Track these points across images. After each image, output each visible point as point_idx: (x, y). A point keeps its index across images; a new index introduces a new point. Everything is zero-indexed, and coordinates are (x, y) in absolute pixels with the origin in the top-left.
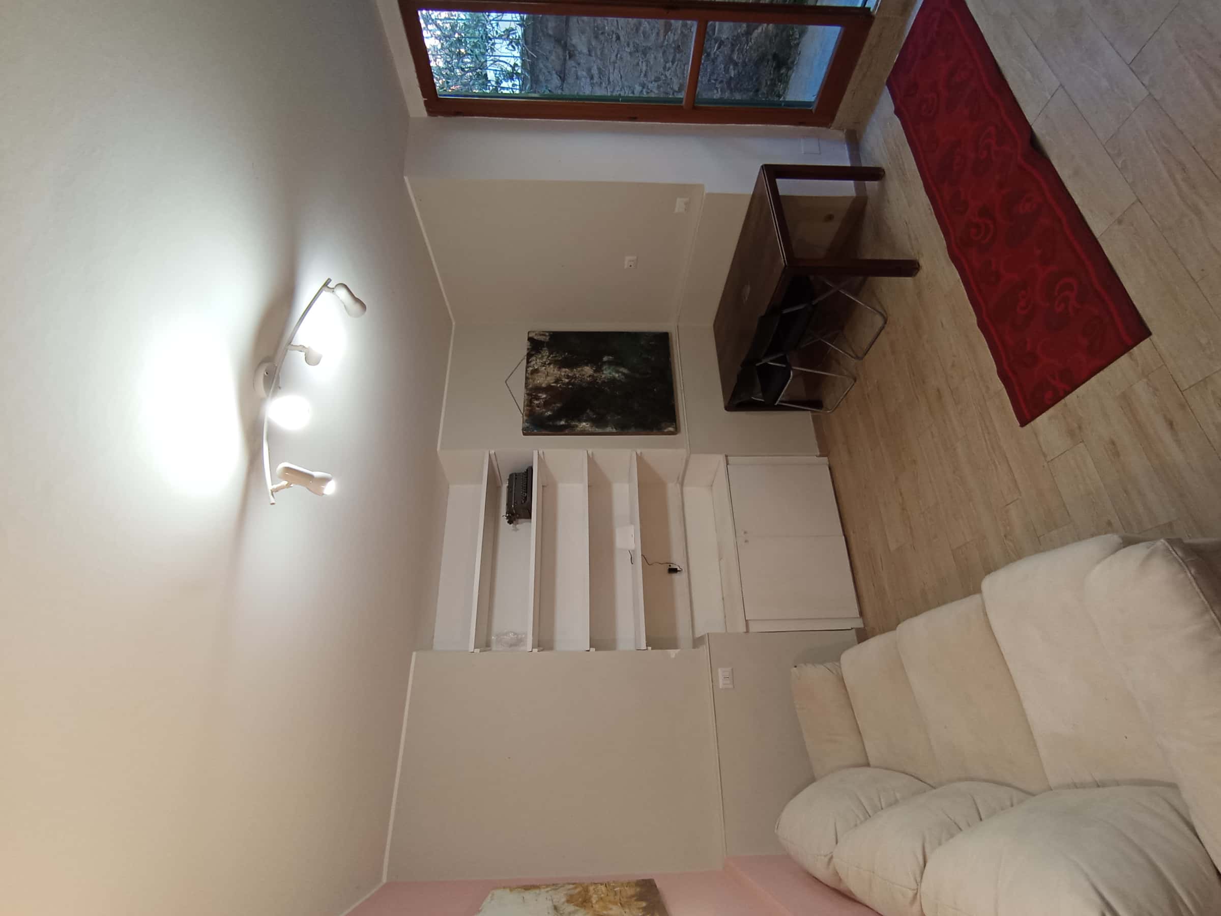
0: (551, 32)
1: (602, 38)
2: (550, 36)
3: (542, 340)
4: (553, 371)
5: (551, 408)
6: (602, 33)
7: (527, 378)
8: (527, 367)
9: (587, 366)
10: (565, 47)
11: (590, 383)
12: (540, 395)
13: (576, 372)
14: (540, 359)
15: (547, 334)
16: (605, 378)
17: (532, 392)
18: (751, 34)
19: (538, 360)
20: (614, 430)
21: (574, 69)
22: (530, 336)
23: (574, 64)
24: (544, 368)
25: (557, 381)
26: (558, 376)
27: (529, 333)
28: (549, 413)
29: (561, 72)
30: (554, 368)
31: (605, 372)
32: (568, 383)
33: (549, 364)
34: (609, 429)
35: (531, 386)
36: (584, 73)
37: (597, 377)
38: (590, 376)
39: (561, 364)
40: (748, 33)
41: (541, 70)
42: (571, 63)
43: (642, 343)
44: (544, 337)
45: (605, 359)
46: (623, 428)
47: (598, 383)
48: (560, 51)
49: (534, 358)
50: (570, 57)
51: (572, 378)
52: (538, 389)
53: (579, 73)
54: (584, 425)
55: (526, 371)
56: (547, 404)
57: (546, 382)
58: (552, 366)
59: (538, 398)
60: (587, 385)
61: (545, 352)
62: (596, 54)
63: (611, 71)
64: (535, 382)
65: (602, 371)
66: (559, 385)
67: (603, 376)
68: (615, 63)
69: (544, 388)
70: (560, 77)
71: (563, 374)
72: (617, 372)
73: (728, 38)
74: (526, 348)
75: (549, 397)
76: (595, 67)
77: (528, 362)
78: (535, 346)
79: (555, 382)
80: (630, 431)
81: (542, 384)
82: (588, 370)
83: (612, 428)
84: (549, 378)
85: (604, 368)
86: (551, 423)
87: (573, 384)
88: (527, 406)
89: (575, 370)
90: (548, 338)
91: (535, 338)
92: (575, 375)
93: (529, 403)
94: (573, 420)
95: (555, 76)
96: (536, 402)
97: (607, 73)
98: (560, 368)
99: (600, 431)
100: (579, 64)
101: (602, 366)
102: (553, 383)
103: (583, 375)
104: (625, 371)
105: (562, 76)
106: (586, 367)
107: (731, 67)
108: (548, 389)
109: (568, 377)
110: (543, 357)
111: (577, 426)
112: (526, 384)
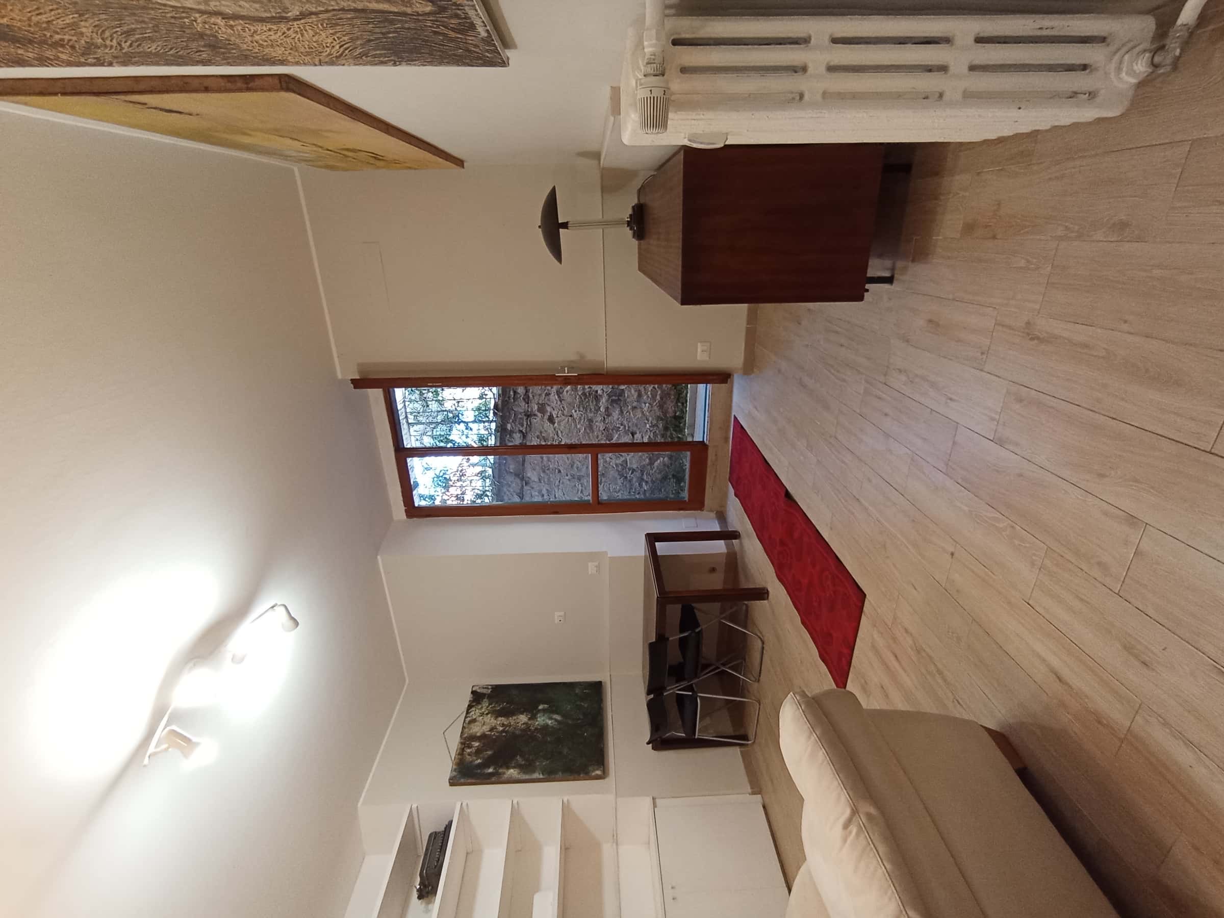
0: (511, 471)
1: (548, 472)
2: (512, 473)
3: (484, 692)
4: (490, 721)
5: (481, 756)
6: (548, 469)
7: (464, 728)
8: (466, 717)
9: (522, 714)
10: (522, 479)
11: (522, 730)
12: (473, 743)
13: (512, 720)
14: (478, 709)
15: (490, 687)
16: (538, 725)
17: (466, 741)
18: (653, 464)
19: (477, 711)
20: (541, 776)
21: (529, 491)
22: (474, 689)
23: (530, 488)
24: (481, 717)
25: (491, 730)
26: (493, 725)
27: (473, 687)
28: (479, 761)
29: (520, 493)
30: (491, 717)
31: (539, 719)
32: (503, 731)
33: (487, 714)
34: (536, 775)
35: (466, 735)
36: (537, 493)
37: (531, 724)
38: (524, 724)
39: (498, 714)
40: (651, 463)
41: (505, 493)
42: (525, 488)
43: (577, 692)
44: (486, 690)
45: (541, 707)
46: (550, 775)
47: (530, 730)
48: (518, 481)
49: (473, 709)
50: (526, 485)
51: (507, 726)
52: (473, 738)
53: (533, 494)
54: (512, 772)
55: (465, 721)
56: (478, 752)
57: (482, 731)
58: (489, 716)
59: (470, 747)
60: (520, 732)
61: (485, 703)
62: (544, 481)
63: (556, 491)
64: (471, 731)
65: (537, 718)
66: (493, 734)
67: (537, 723)
68: (559, 486)
69: (479, 737)
70: (520, 497)
71: (498, 723)
72: (551, 719)
73: (637, 468)
74: (469, 700)
75: (482, 745)
76: (544, 490)
77: (468, 713)
78: (477, 697)
79: (490, 731)
80: (557, 776)
81: (477, 733)
82: (523, 718)
83: (539, 774)
84: (484, 727)
85: (539, 715)
86: (479, 771)
87: (506, 732)
88: (459, 754)
89: (511, 718)
90: (490, 691)
91: (478, 691)
92: (510, 723)
93: (461, 752)
94: (501, 767)
95: (516, 496)
96: (469, 750)
97: (553, 492)
98: (496, 718)
99: (527, 777)
100: (533, 488)
101: (536, 714)
102: (488, 731)
103: (518, 723)
104: (558, 717)
105: (521, 496)
106: (521, 716)
107: (644, 484)
108: (484, 736)
109: (503, 725)
110: (482, 708)
111: (504, 773)
112: (462, 733)
